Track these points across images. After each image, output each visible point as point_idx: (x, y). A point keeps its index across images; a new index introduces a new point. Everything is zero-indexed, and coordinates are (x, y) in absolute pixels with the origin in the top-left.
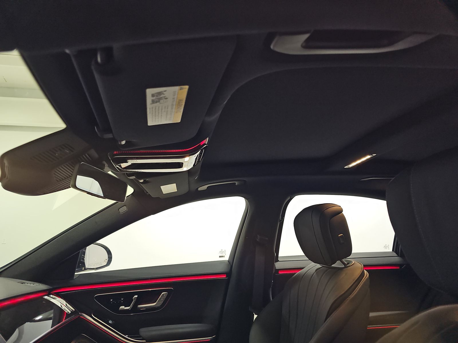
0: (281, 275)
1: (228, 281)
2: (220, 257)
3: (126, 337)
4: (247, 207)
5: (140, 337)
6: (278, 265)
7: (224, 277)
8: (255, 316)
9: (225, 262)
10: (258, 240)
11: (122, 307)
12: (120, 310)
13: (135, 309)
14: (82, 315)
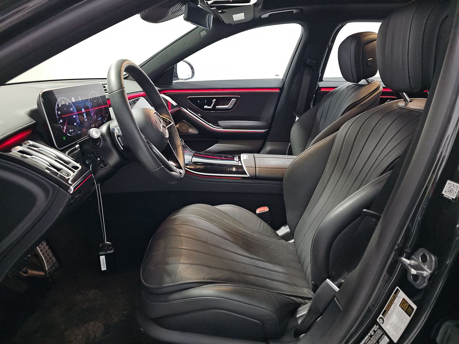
0: (323, 92)
1: (280, 94)
2: (276, 75)
3: (210, 124)
4: (302, 33)
5: (219, 125)
6: (321, 84)
7: (277, 91)
8: (297, 118)
9: (279, 80)
10: (307, 63)
11: (206, 107)
12: (205, 108)
13: (214, 108)
14: (182, 109)
